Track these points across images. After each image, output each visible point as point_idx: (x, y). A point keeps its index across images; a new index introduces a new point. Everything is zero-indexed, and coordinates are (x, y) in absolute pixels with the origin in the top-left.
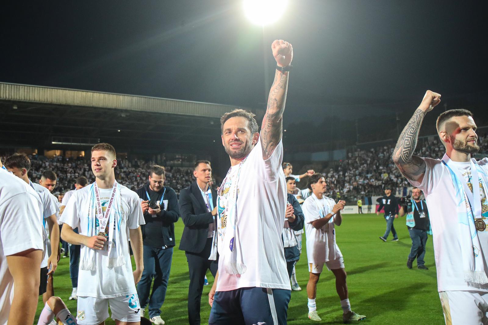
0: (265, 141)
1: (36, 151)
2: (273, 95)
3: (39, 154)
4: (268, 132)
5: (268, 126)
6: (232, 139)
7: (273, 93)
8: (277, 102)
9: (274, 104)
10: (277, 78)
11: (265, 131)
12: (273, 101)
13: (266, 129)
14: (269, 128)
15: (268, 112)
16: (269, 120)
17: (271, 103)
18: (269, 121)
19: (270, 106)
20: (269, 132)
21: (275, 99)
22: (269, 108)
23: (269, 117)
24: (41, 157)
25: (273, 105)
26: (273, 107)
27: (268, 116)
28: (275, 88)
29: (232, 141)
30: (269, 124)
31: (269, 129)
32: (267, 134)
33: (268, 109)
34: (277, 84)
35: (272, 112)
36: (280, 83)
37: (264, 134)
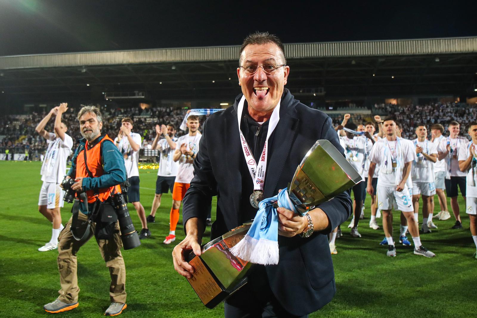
1: (459, 99)
3: (461, 101)
24: (464, 104)
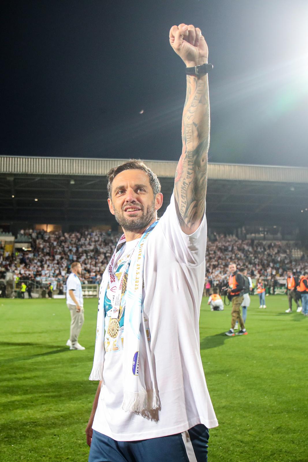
0: (184, 201)
2: (189, 119)
4: (188, 183)
5: (189, 173)
6: (127, 201)
7: (188, 114)
8: (197, 127)
9: (193, 132)
10: (191, 90)
11: (184, 183)
12: (191, 128)
13: (184, 179)
14: (190, 176)
15: (187, 148)
16: (189, 162)
17: (187, 133)
18: (189, 165)
19: (187, 137)
20: (190, 183)
21: (194, 123)
22: (187, 142)
23: (189, 157)
25: (191, 134)
26: (192, 138)
27: (186, 155)
28: (191, 105)
29: (126, 204)
30: (191, 169)
31: (190, 178)
32: (186, 187)
33: (185, 144)
34: (193, 97)
35: (193, 147)
36: (197, 95)
37: (182, 188)
